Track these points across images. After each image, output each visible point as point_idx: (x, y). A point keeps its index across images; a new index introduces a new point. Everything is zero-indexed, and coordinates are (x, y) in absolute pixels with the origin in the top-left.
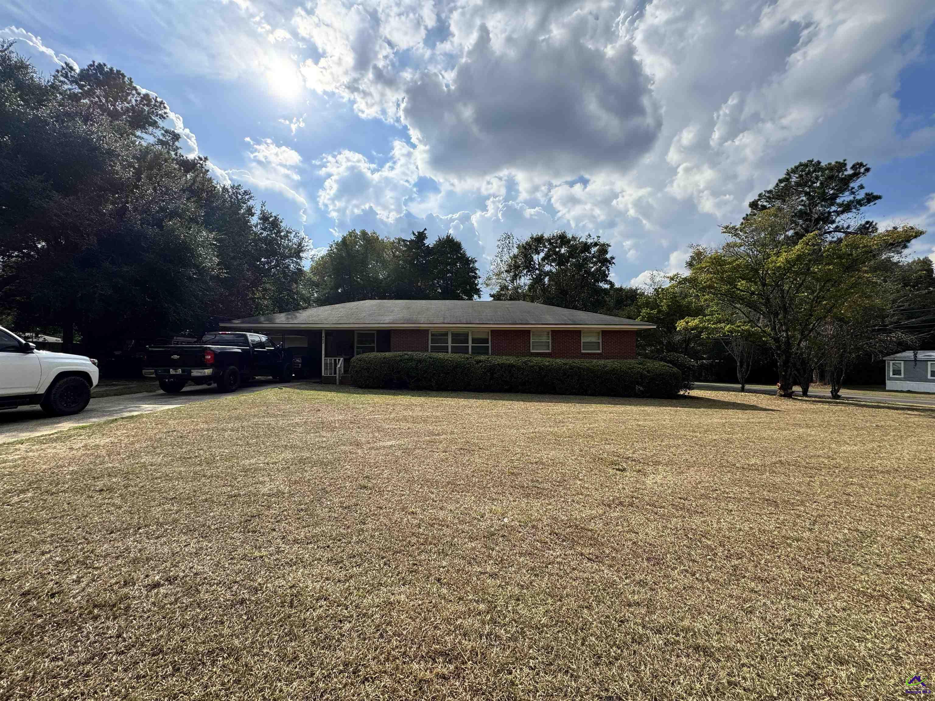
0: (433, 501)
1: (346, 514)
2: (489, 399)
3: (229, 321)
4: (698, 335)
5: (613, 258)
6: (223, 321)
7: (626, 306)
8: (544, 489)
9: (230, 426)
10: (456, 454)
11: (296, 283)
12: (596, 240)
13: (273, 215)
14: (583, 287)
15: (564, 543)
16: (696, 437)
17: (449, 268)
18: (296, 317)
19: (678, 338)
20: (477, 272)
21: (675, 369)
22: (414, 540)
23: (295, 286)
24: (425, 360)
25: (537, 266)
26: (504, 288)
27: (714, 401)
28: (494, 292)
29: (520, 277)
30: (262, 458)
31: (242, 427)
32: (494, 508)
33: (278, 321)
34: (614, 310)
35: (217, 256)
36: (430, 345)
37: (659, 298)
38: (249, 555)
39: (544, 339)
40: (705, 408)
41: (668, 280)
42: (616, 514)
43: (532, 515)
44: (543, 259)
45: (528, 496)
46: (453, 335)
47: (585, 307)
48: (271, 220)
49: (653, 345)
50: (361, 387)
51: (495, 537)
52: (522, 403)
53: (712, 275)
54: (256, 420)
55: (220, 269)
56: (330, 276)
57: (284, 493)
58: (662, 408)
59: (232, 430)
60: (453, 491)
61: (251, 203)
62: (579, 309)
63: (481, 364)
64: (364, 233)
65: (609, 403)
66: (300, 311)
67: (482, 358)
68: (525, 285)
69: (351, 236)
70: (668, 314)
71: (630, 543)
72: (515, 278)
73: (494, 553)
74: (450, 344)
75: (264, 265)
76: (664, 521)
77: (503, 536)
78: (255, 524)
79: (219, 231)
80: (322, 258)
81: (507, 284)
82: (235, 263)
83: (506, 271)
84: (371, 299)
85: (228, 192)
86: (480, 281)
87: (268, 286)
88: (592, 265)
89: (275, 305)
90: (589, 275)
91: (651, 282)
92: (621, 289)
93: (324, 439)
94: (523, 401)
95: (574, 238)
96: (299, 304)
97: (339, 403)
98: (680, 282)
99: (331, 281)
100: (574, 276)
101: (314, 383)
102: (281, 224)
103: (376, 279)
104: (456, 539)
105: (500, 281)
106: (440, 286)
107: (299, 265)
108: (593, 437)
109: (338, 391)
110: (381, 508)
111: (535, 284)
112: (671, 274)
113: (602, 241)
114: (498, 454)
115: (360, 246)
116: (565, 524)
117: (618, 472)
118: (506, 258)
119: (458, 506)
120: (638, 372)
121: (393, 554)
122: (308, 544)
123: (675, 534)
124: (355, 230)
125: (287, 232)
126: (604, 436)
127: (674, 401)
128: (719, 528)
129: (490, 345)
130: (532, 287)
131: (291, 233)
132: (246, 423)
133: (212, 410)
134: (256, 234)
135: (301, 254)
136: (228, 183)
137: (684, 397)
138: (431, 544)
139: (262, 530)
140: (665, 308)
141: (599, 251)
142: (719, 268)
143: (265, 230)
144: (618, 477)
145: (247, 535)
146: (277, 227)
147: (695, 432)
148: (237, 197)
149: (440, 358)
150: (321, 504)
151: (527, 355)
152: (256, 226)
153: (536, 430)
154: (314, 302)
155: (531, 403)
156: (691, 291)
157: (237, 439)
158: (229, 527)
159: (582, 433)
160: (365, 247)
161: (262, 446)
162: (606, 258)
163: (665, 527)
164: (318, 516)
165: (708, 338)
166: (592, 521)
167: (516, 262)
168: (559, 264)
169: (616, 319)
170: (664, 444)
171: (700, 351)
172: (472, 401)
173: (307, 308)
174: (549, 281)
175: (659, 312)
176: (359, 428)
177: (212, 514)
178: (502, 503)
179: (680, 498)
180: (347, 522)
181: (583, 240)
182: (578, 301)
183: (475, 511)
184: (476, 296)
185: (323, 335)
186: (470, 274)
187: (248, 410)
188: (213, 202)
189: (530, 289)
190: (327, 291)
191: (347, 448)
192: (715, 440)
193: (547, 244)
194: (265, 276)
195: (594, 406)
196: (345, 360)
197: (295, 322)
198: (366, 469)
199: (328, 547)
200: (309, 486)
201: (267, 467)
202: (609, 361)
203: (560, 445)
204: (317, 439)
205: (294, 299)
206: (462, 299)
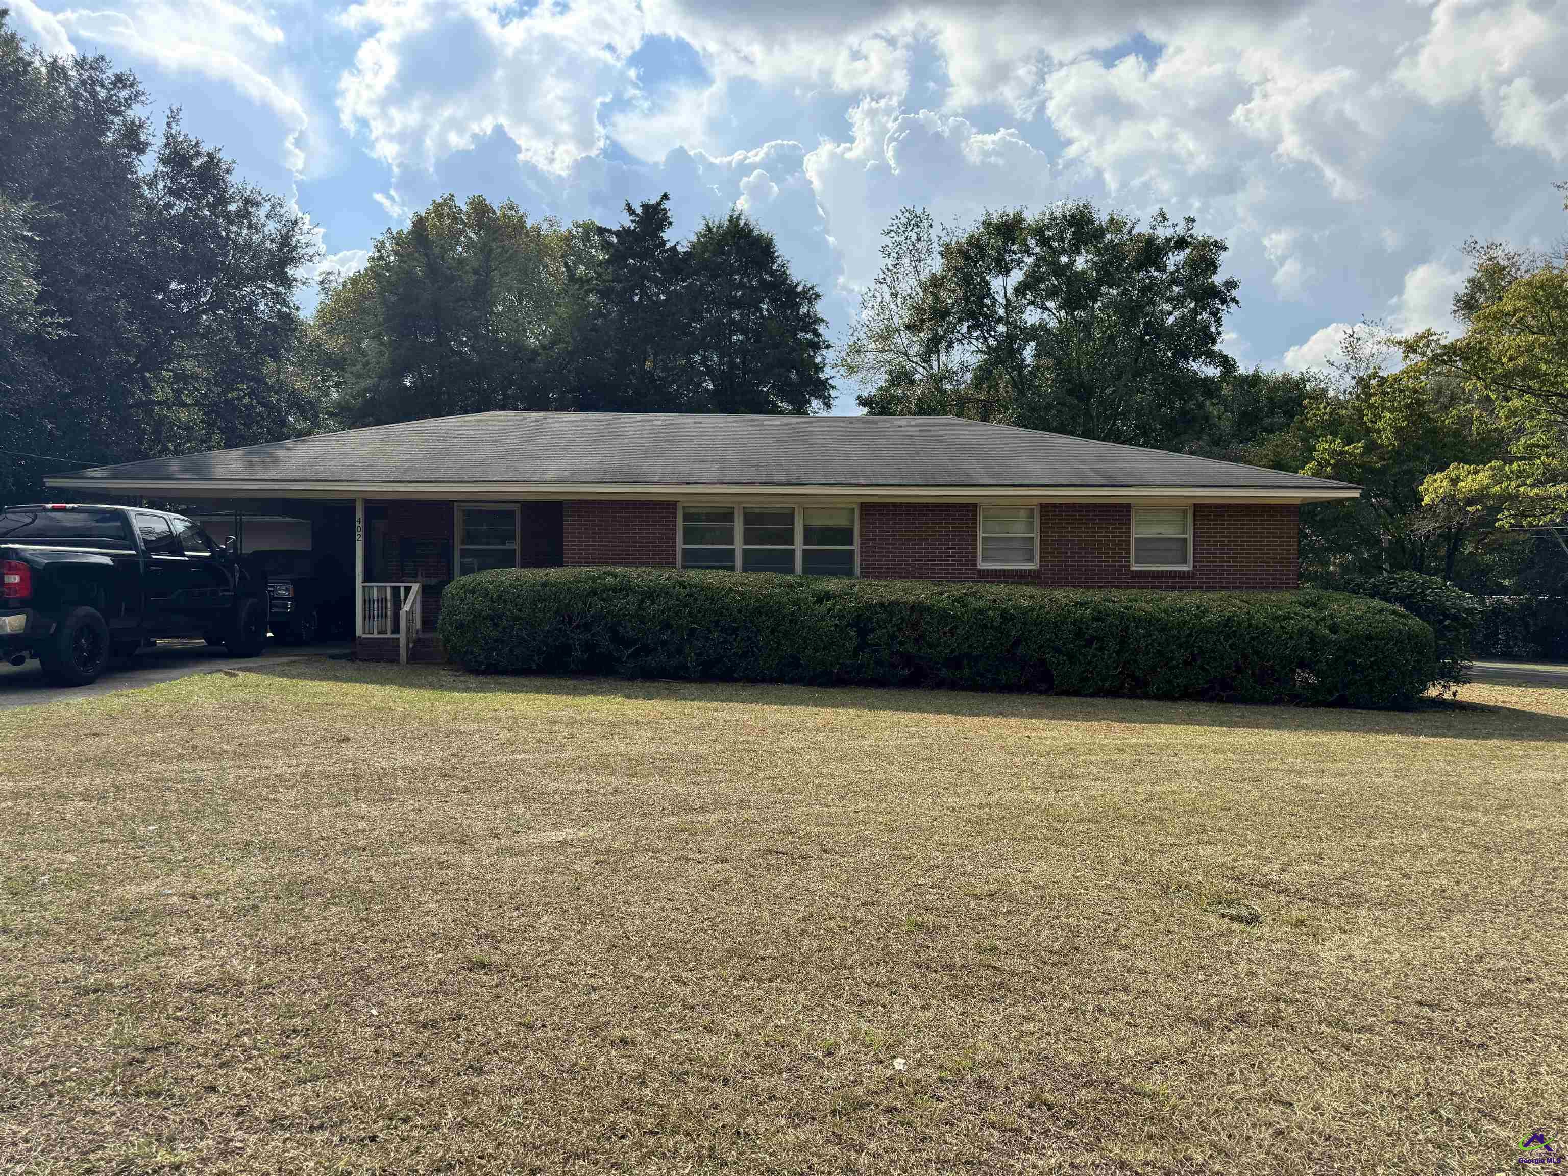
0: (685, 1007)
1: (427, 1044)
2: (854, 705)
3: (75, 469)
4: (1486, 521)
5: (1231, 284)
6: (58, 471)
7: (1271, 431)
8: (1013, 974)
9: (81, 784)
10: (754, 866)
11: (276, 358)
12: (1181, 230)
13: (205, 148)
14: (1139, 373)
15: (1072, 1133)
16: (1474, 824)
17: (736, 315)
18: (276, 461)
19: (1425, 527)
20: (821, 329)
21: (1415, 622)
22: (626, 1120)
23: (272, 366)
24: (666, 592)
25: (1001, 312)
26: (901, 377)
27: (1531, 716)
28: (869, 390)
29: (950, 345)
30: (177, 880)
31: (117, 787)
32: (864, 1026)
33: (220, 471)
34: (1234, 445)
35: (36, 276)
36: (680, 545)
37: (1370, 407)
38: (140, 1161)
39: (1019, 530)
40: (1502, 736)
41: (1399, 352)
42: (1226, 1049)
43: (976, 1050)
44: (1020, 290)
45: (964, 993)
46: (751, 518)
47: (1145, 434)
48: (196, 163)
49: (1348, 549)
50: (476, 672)
51: (867, 1114)
52: (949, 718)
53: (1531, 338)
54: (157, 766)
55: (43, 314)
56: (377, 337)
57: (242, 983)
58: (1372, 738)
59: (86, 797)
60: (742, 978)
61: (136, 112)
62: (1128, 441)
63: (829, 604)
64: (480, 208)
65: (1213, 723)
66: (289, 443)
67: (833, 584)
68: (964, 368)
69: (440, 216)
70: (1397, 453)
71: (1266, 1134)
72: (933, 346)
73: (864, 1159)
74: (738, 546)
75: (177, 302)
76: (1371, 1070)
77: (891, 1110)
78: (159, 1070)
79: (39, 196)
80: (354, 281)
81: (909, 366)
82: (90, 297)
83: (908, 327)
84: (503, 408)
85: (67, 77)
86: (830, 356)
87: (190, 366)
88: (1167, 307)
89: (211, 425)
90: (1158, 337)
91: (1347, 360)
92: (1255, 380)
93: (362, 825)
94: (953, 712)
95: (1115, 225)
96: (283, 423)
97: (405, 717)
98: (1435, 356)
99: (381, 353)
100: (1111, 339)
101: (333, 657)
102: (229, 178)
103: (518, 348)
104: (750, 1120)
105: (890, 356)
106: (710, 371)
107: (284, 303)
108: (1161, 821)
109: (405, 682)
110: (530, 1027)
111: (994, 364)
112: (1408, 334)
113: (1200, 232)
114: (878, 866)
115: (467, 247)
116: (1076, 1076)
117: (1235, 926)
118: (908, 285)
119: (758, 1020)
120: (1302, 632)
121: (566, 1161)
122: (312, 1129)
123: (1401, 1108)
124: (451, 198)
125: (247, 201)
126: (1197, 819)
127: (1410, 717)
128: (1535, 1091)
129: (856, 547)
130: (984, 375)
131: (257, 204)
132: (126, 778)
133: (25, 737)
134: (151, 207)
135: (290, 271)
136: (66, 53)
137: (1439, 704)
138: (675, 1131)
139: (177, 1091)
140: (1387, 437)
141: (1191, 263)
142: (1554, 314)
143: (179, 197)
144: (1236, 941)
145: (135, 1102)
146: (216, 185)
147: (1471, 808)
148: (94, 94)
149: (710, 587)
150: (353, 1012)
151: (967, 580)
152: (152, 184)
153: (993, 799)
154: (331, 415)
155: (977, 720)
156: (1468, 386)
157: (101, 823)
158: (79, 1080)
159: (1127, 811)
160: (484, 250)
161: (177, 844)
162: (1213, 286)
163: (1376, 1088)
164: (342, 1048)
165: (1517, 527)
166: (1156, 1068)
167: (936, 298)
168: (1070, 304)
169: (1239, 471)
170: (1376, 843)
171: (1490, 568)
172: (802, 711)
173: (309, 433)
174: (1037, 356)
175: (1371, 447)
176: (466, 790)
177: (27, 1042)
178: (888, 1013)
179: (1420, 1003)
180: (428, 1069)
181: (1143, 228)
182: (1124, 416)
183: (810, 1036)
184: (816, 404)
185: (359, 514)
186: (801, 335)
187: (134, 739)
188: (21, 108)
189: (978, 382)
190: (369, 383)
191: (431, 851)
192: (1530, 832)
193: (1032, 242)
194: (182, 336)
195: (1167, 729)
196: (425, 589)
197: (272, 474)
198: (487, 913)
199: (373, 1139)
200: (316, 961)
201: (190, 905)
202: (1216, 595)
203: (1062, 844)
204: (340, 825)
205: (267, 405)
206: (775, 411)
